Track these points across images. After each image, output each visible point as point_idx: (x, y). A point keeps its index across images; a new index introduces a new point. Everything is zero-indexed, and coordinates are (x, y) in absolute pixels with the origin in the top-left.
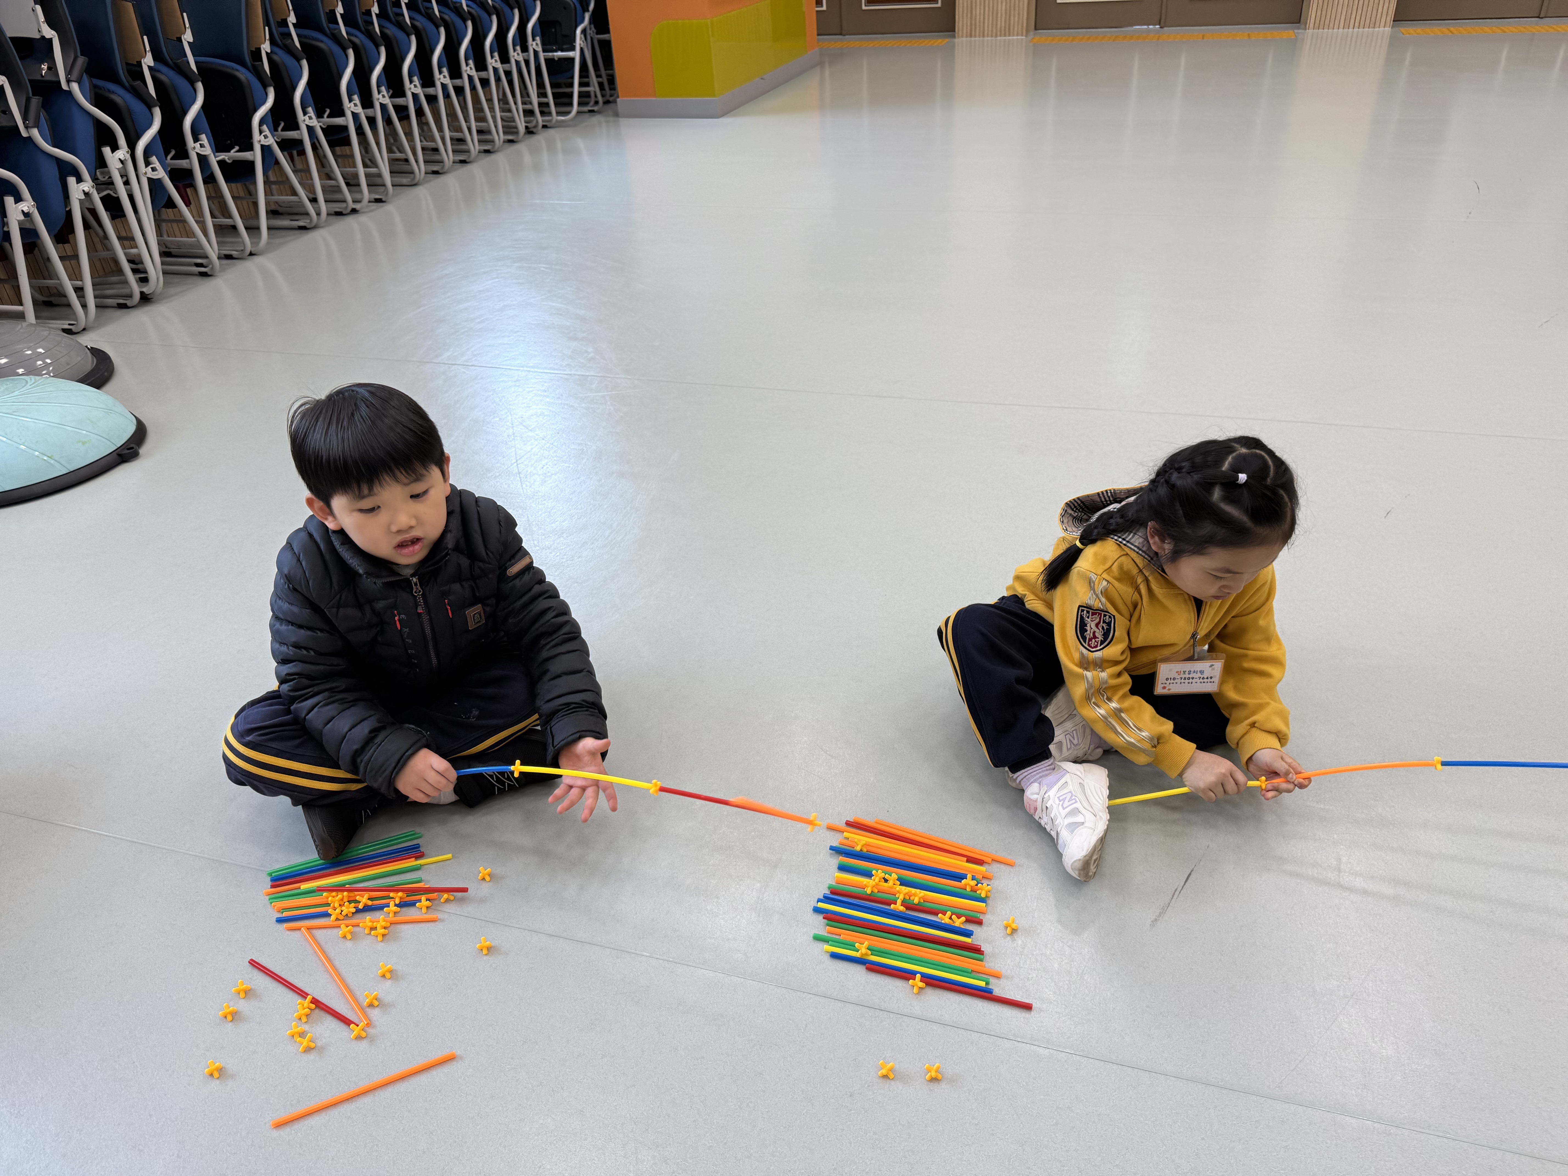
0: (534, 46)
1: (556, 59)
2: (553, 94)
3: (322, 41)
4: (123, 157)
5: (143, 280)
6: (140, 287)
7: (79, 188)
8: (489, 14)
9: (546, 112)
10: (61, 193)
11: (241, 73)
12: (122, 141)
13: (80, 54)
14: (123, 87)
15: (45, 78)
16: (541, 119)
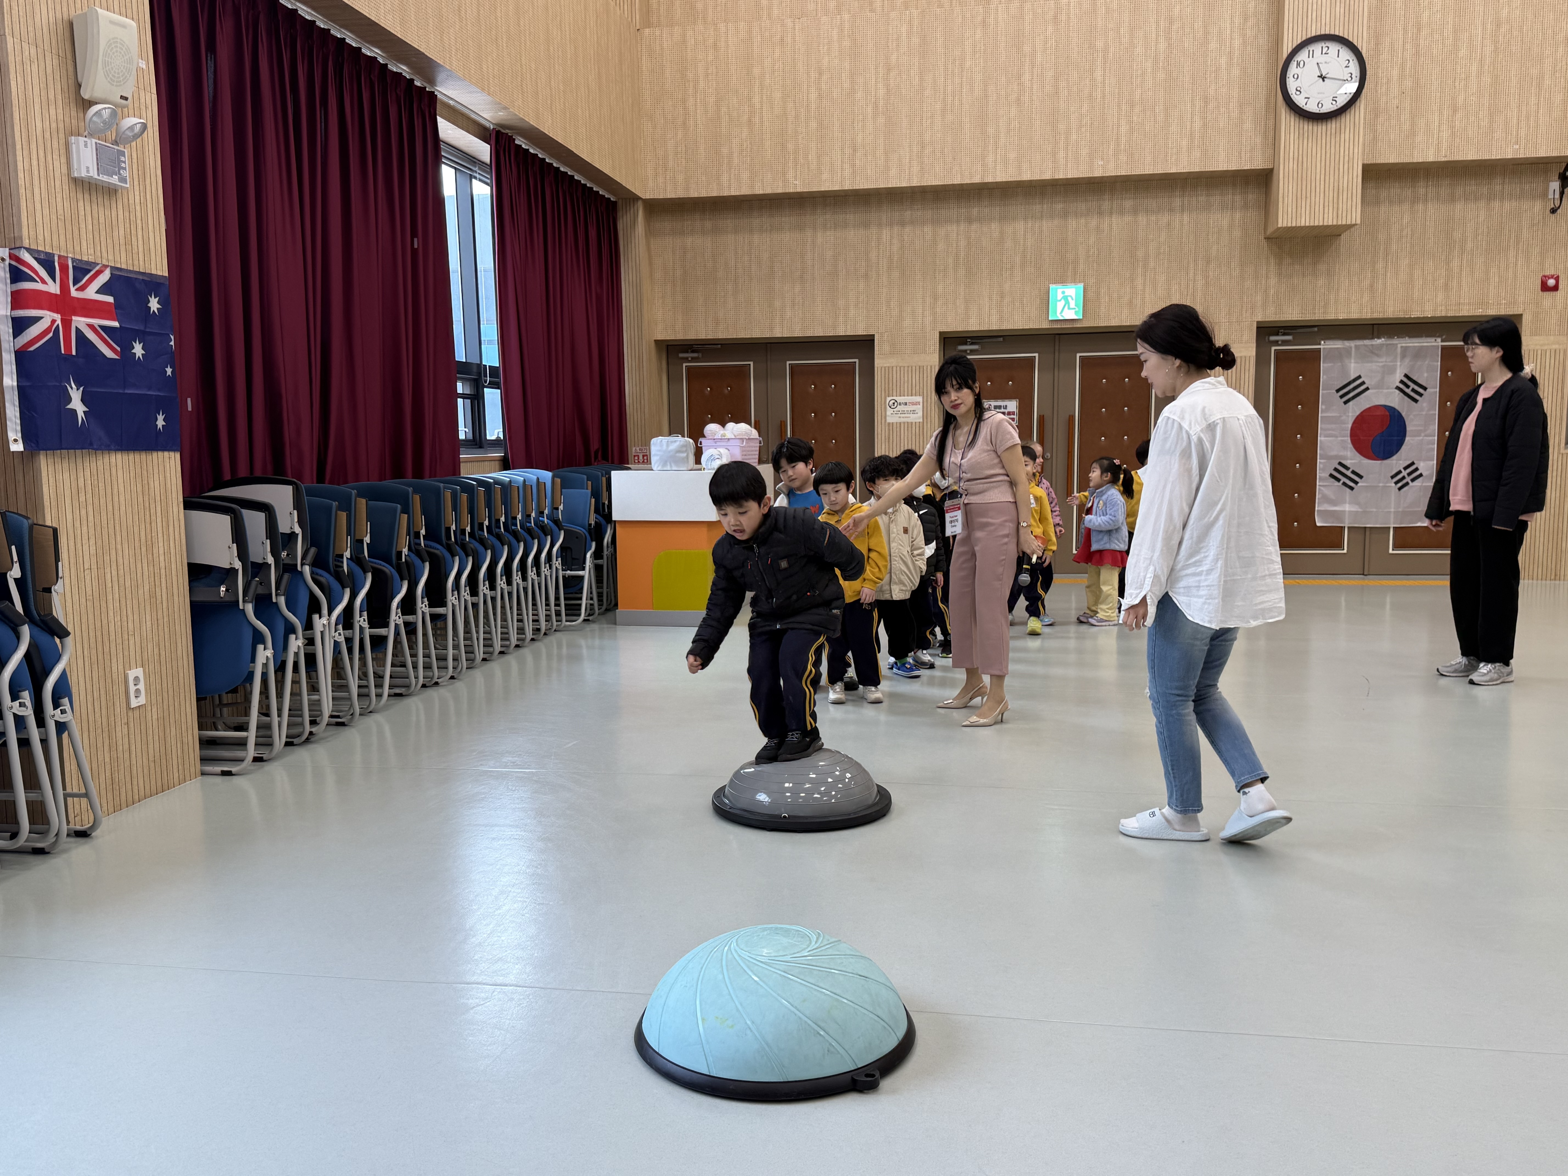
0: (557, 565)
1: (567, 576)
4: (325, 622)
5: (313, 723)
6: (310, 728)
7: (296, 643)
8: (533, 539)
9: (559, 618)
10: (282, 647)
11: (388, 569)
12: (325, 611)
13: (311, 546)
14: (329, 572)
15: (285, 562)
16: (555, 623)
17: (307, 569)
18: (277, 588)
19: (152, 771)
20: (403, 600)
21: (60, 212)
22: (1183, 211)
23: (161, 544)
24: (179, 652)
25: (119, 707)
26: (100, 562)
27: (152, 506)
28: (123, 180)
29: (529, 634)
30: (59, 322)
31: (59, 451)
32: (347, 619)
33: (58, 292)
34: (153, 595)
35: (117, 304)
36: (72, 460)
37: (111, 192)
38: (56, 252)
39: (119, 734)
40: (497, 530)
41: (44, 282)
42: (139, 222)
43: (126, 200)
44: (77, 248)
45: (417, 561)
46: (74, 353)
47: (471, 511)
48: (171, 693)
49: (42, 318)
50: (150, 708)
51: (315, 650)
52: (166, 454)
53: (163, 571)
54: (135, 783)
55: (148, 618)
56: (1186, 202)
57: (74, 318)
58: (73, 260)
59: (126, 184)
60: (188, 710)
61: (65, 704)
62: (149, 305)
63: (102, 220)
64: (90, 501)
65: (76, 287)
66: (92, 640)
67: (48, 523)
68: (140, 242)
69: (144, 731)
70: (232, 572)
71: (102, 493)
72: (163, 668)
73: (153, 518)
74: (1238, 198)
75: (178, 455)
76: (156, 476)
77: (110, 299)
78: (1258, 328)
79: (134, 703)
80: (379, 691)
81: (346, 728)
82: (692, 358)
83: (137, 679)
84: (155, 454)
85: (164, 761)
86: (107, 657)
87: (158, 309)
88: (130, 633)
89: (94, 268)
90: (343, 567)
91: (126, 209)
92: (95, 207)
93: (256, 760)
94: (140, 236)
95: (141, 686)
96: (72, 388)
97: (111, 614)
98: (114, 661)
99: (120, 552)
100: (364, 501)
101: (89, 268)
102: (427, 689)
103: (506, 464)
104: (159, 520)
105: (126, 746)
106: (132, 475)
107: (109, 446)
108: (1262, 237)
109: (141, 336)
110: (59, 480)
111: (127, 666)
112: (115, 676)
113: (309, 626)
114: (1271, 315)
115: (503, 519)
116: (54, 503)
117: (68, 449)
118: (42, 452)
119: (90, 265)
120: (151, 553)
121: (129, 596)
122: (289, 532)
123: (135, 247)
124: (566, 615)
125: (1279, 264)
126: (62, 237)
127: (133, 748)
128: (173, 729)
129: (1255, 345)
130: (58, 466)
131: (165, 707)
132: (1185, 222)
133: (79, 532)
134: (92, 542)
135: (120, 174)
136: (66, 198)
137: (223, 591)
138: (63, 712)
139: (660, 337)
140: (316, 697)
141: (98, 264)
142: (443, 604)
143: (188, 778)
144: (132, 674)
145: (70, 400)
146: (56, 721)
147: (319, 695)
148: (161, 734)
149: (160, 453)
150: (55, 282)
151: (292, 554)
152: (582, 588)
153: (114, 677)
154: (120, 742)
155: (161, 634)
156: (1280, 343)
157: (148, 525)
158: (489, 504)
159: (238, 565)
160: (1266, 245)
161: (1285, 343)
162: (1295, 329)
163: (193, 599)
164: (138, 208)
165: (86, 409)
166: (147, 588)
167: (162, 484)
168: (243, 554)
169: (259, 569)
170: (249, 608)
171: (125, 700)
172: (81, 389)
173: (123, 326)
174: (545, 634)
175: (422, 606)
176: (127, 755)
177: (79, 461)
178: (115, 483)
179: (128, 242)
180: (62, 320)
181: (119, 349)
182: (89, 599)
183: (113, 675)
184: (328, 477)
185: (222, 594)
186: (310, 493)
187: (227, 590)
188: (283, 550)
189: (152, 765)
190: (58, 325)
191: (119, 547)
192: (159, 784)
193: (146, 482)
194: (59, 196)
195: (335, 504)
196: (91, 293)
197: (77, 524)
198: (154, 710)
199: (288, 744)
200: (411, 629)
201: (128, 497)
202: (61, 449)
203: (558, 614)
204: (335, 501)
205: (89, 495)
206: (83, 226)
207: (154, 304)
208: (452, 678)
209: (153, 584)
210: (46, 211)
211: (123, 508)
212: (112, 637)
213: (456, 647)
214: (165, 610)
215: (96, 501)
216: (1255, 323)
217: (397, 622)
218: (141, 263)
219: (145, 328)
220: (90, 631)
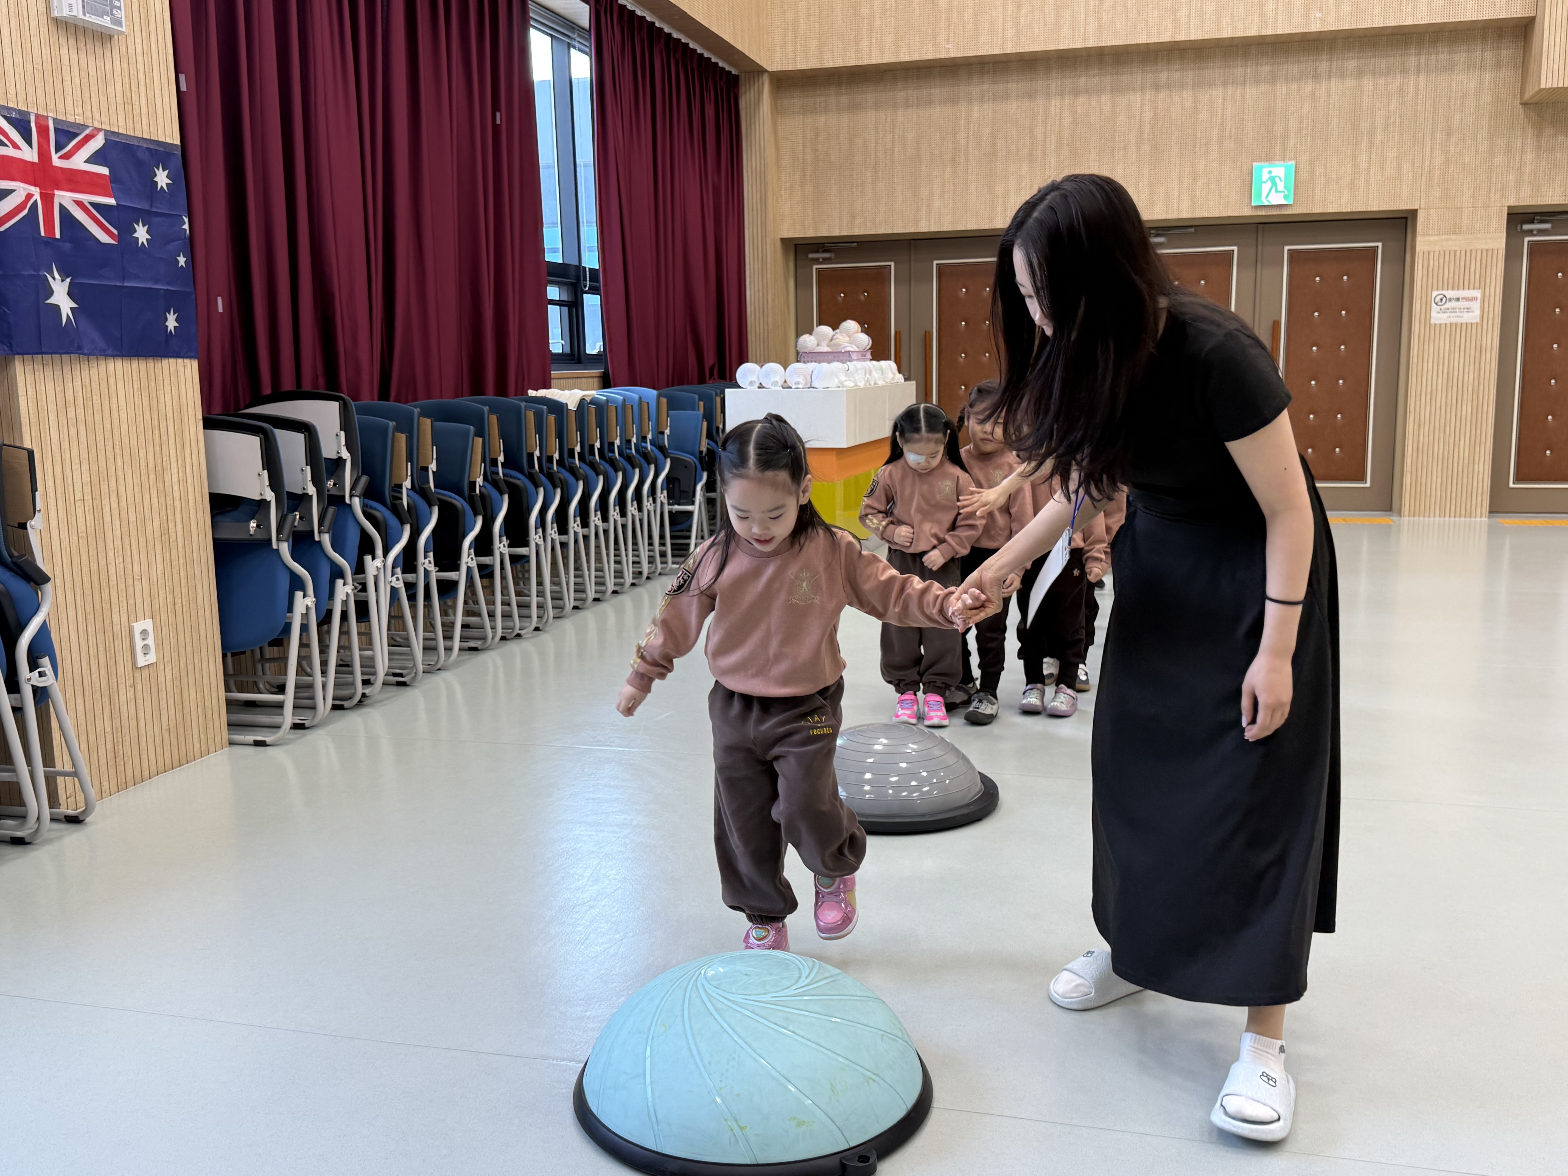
0: (662, 498)
1: (674, 512)
2: (672, 544)
3: (519, 479)
4: (379, 565)
5: (366, 682)
6: (363, 689)
7: (344, 590)
8: (634, 467)
9: (664, 559)
10: (325, 594)
11: (459, 502)
12: (379, 551)
13: (363, 474)
14: (384, 504)
15: (331, 493)
16: (659, 566)
17: (357, 501)
18: (321, 524)
19: (166, 742)
20: (477, 538)
21: (37, 60)
22: (1418, 72)
23: (174, 471)
24: (200, 600)
25: (123, 666)
26: (96, 492)
27: (163, 425)
28: (118, 22)
29: (629, 579)
30: (37, 197)
31: (40, 356)
32: (408, 561)
33: (36, 160)
34: (165, 532)
35: (114, 177)
36: (58, 367)
37: (103, 37)
38: (33, 110)
39: (123, 698)
40: (591, 457)
41: (16, 146)
42: (141, 76)
43: (123, 49)
44: (61, 107)
45: (494, 493)
46: (58, 236)
47: (560, 435)
48: (189, 649)
49: (13, 191)
50: (162, 667)
51: (367, 597)
52: (180, 361)
53: (177, 503)
54: (144, 756)
55: (159, 559)
56: (1423, 61)
57: (57, 192)
58: (55, 120)
59: (122, 27)
60: (212, 668)
61: (45, 665)
62: (155, 179)
63: (92, 72)
64: (81, 417)
65: (59, 154)
66: (87, 585)
67: (27, 444)
68: (144, 102)
69: (155, 694)
70: (263, 504)
71: (97, 407)
72: (180, 619)
73: (164, 438)
74: (1488, 55)
75: (195, 363)
76: (167, 388)
77: (105, 171)
78: (1509, 214)
79: (141, 661)
80: (449, 643)
81: (408, 688)
82: (824, 259)
83: (144, 632)
84: (165, 362)
85: (181, 730)
86: (106, 606)
87: (167, 184)
88: (136, 577)
89: (83, 131)
90: (401, 499)
91: (125, 60)
92: (83, 56)
93: (296, 727)
94: (143, 95)
95: (151, 641)
96: (54, 279)
97: (111, 554)
98: (115, 610)
99: (122, 481)
100: (427, 422)
101: (77, 131)
102: (508, 642)
103: (606, 382)
104: (172, 441)
105: (132, 712)
106: (135, 386)
107: (105, 351)
108: (1517, 102)
109: (146, 216)
110: (41, 390)
111: (132, 617)
112: (117, 629)
113: (360, 569)
114: (1526, 198)
115: (597, 445)
116: (34, 420)
117: (51, 353)
118: (17, 357)
119: (78, 128)
120: (161, 481)
121: (134, 533)
122: (334, 457)
123: (136, 107)
124: (673, 556)
125: (1539, 135)
126: (40, 92)
127: (141, 715)
128: (193, 692)
129: (1505, 235)
130: (39, 374)
131: (183, 666)
132: (1422, 85)
133: (68, 455)
134: (85, 467)
135: (112, 14)
136: (45, 44)
137: (252, 527)
138: (41, 674)
139: (786, 235)
140: (368, 653)
141: (88, 127)
142: (526, 544)
143: (212, 749)
144: (138, 627)
145: (50, 292)
146: (33, 686)
147: (372, 650)
148: (178, 699)
149: (172, 361)
150: (31, 146)
151: (339, 483)
152: (691, 526)
153: (115, 630)
154: (124, 709)
155: (176, 577)
156: (1535, 232)
157: (157, 448)
158: (581, 427)
159: (270, 496)
160: (1522, 111)
161: (1541, 232)
162: (1556, 216)
163: (216, 536)
164: (140, 59)
165: (75, 305)
166: (156, 523)
167: (175, 398)
168: (276, 482)
169: (299, 501)
170: (285, 549)
171: (130, 658)
172: (68, 280)
173: (121, 203)
174: (648, 578)
175: (501, 546)
176: (133, 724)
177: (67, 369)
178: (114, 396)
179: (128, 102)
180: (41, 193)
181: (116, 232)
182: (82, 537)
183: (115, 627)
184: (393, 394)
185: (252, 531)
186: (361, 411)
187: (258, 526)
188: (328, 479)
189: (166, 734)
190: (36, 201)
191: (120, 474)
192: (176, 757)
193: (154, 395)
194: (35, 41)
195: (392, 424)
196: (79, 162)
197: (65, 445)
198: (168, 668)
199: (335, 707)
200: (486, 572)
201: (131, 412)
202: (42, 353)
203: (663, 555)
204: (392, 421)
205: (80, 410)
206: (67, 78)
207: (162, 179)
208: (537, 629)
209: (165, 518)
210: (18, 59)
211: (124, 427)
212: (113, 582)
213: (541, 594)
214: (180, 550)
215: (90, 418)
216: (1506, 208)
217: (469, 565)
218: (145, 127)
219: (151, 206)
220: (84, 575)
